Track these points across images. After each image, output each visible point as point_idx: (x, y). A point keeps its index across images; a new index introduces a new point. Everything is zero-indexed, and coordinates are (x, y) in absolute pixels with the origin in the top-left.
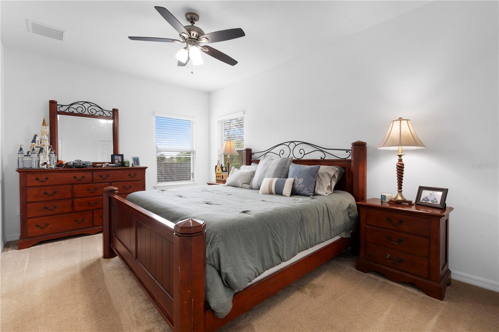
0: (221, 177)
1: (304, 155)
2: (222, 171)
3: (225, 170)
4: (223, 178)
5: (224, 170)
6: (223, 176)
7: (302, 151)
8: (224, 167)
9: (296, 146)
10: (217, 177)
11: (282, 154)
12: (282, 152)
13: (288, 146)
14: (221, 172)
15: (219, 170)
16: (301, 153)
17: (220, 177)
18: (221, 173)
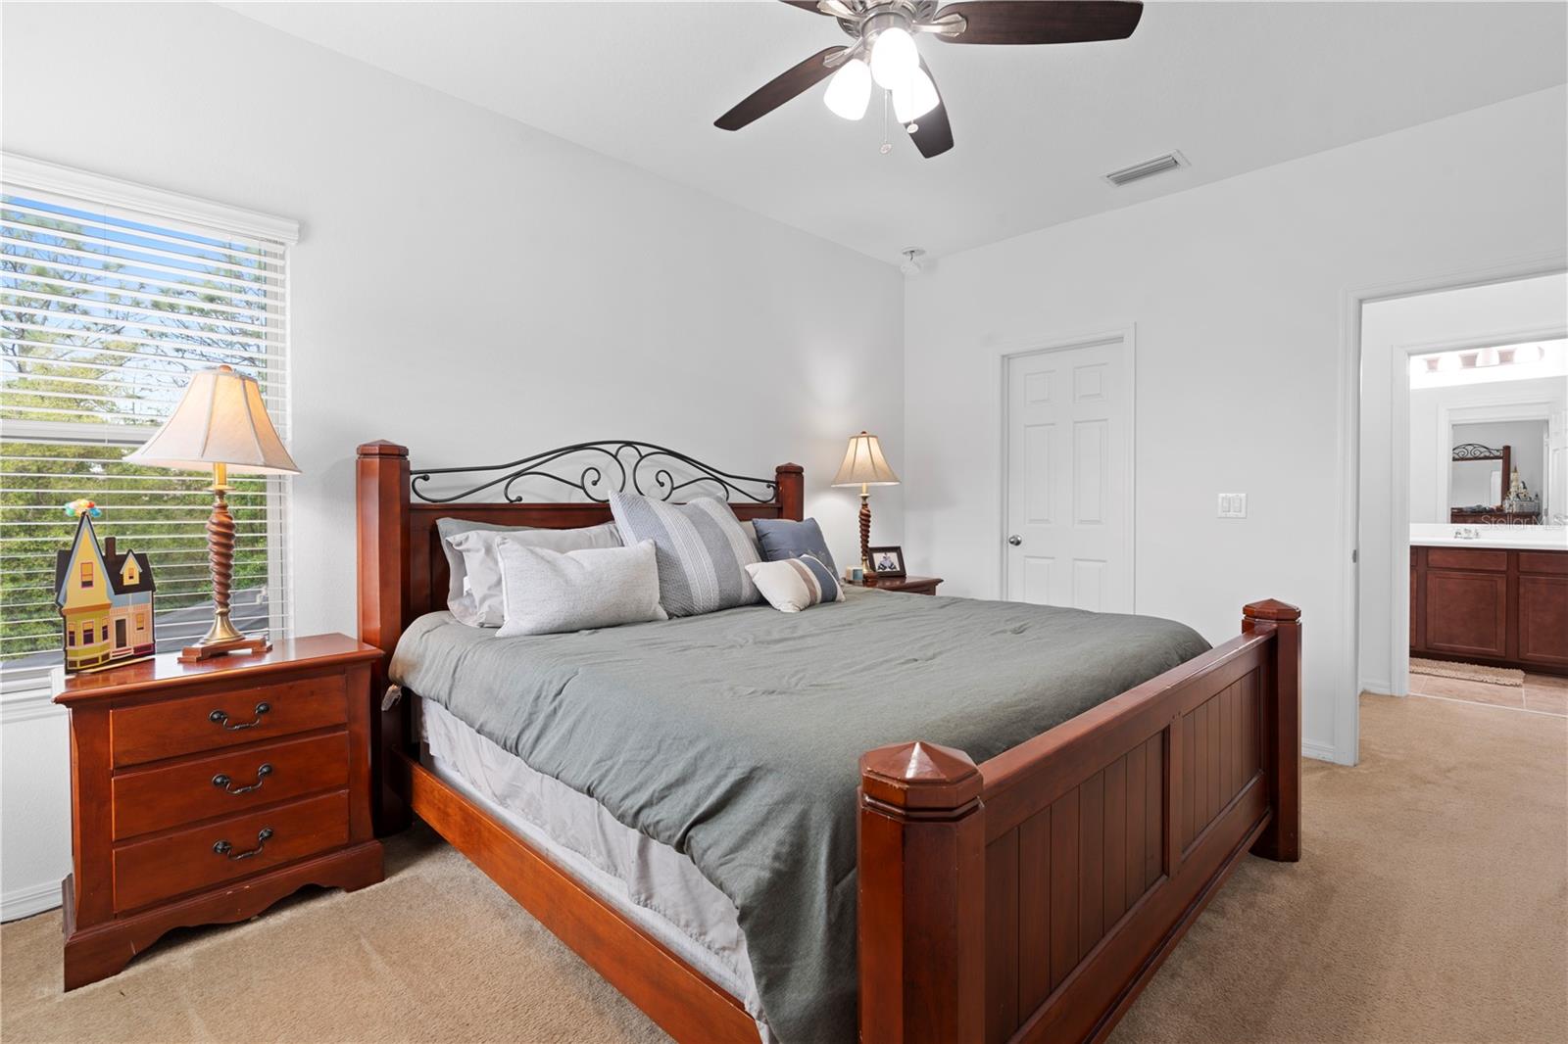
0: (105, 637)
1: (673, 489)
2: (119, 587)
3: (136, 581)
4: (121, 642)
5: (127, 582)
6: (121, 624)
7: (663, 477)
8: (131, 556)
9: (642, 458)
10: (80, 637)
11: (595, 483)
12: (592, 476)
13: (615, 457)
14: (108, 602)
15: (87, 584)
16: (662, 485)
17: (97, 634)
18: (107, 607)
